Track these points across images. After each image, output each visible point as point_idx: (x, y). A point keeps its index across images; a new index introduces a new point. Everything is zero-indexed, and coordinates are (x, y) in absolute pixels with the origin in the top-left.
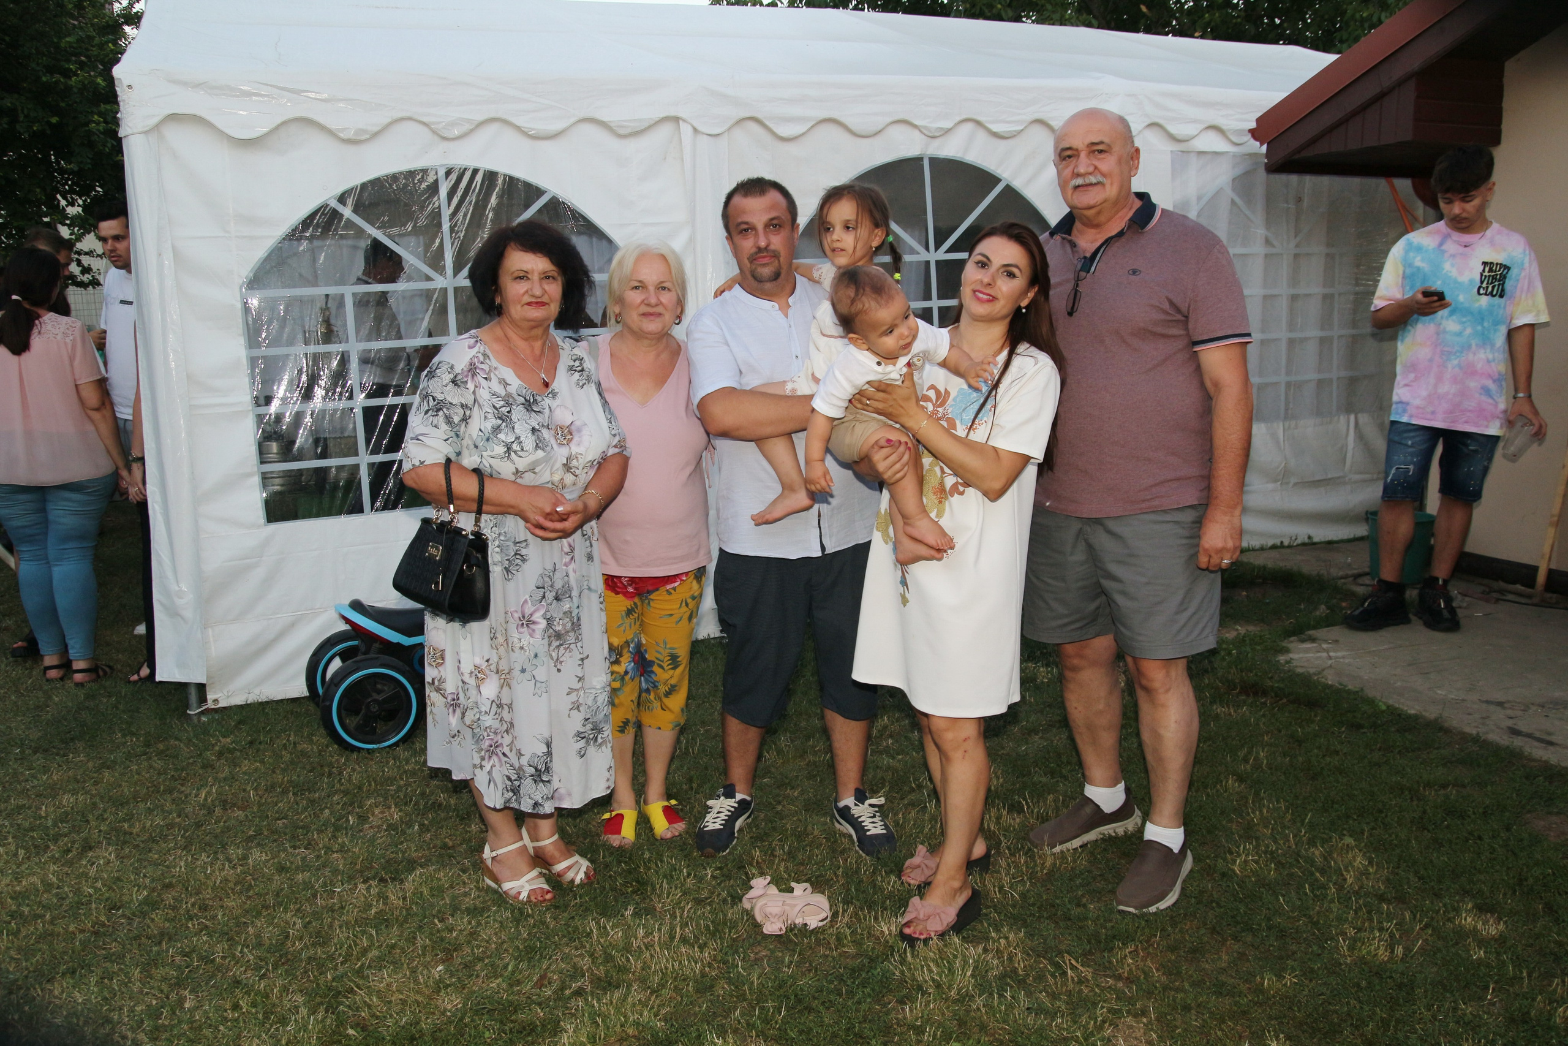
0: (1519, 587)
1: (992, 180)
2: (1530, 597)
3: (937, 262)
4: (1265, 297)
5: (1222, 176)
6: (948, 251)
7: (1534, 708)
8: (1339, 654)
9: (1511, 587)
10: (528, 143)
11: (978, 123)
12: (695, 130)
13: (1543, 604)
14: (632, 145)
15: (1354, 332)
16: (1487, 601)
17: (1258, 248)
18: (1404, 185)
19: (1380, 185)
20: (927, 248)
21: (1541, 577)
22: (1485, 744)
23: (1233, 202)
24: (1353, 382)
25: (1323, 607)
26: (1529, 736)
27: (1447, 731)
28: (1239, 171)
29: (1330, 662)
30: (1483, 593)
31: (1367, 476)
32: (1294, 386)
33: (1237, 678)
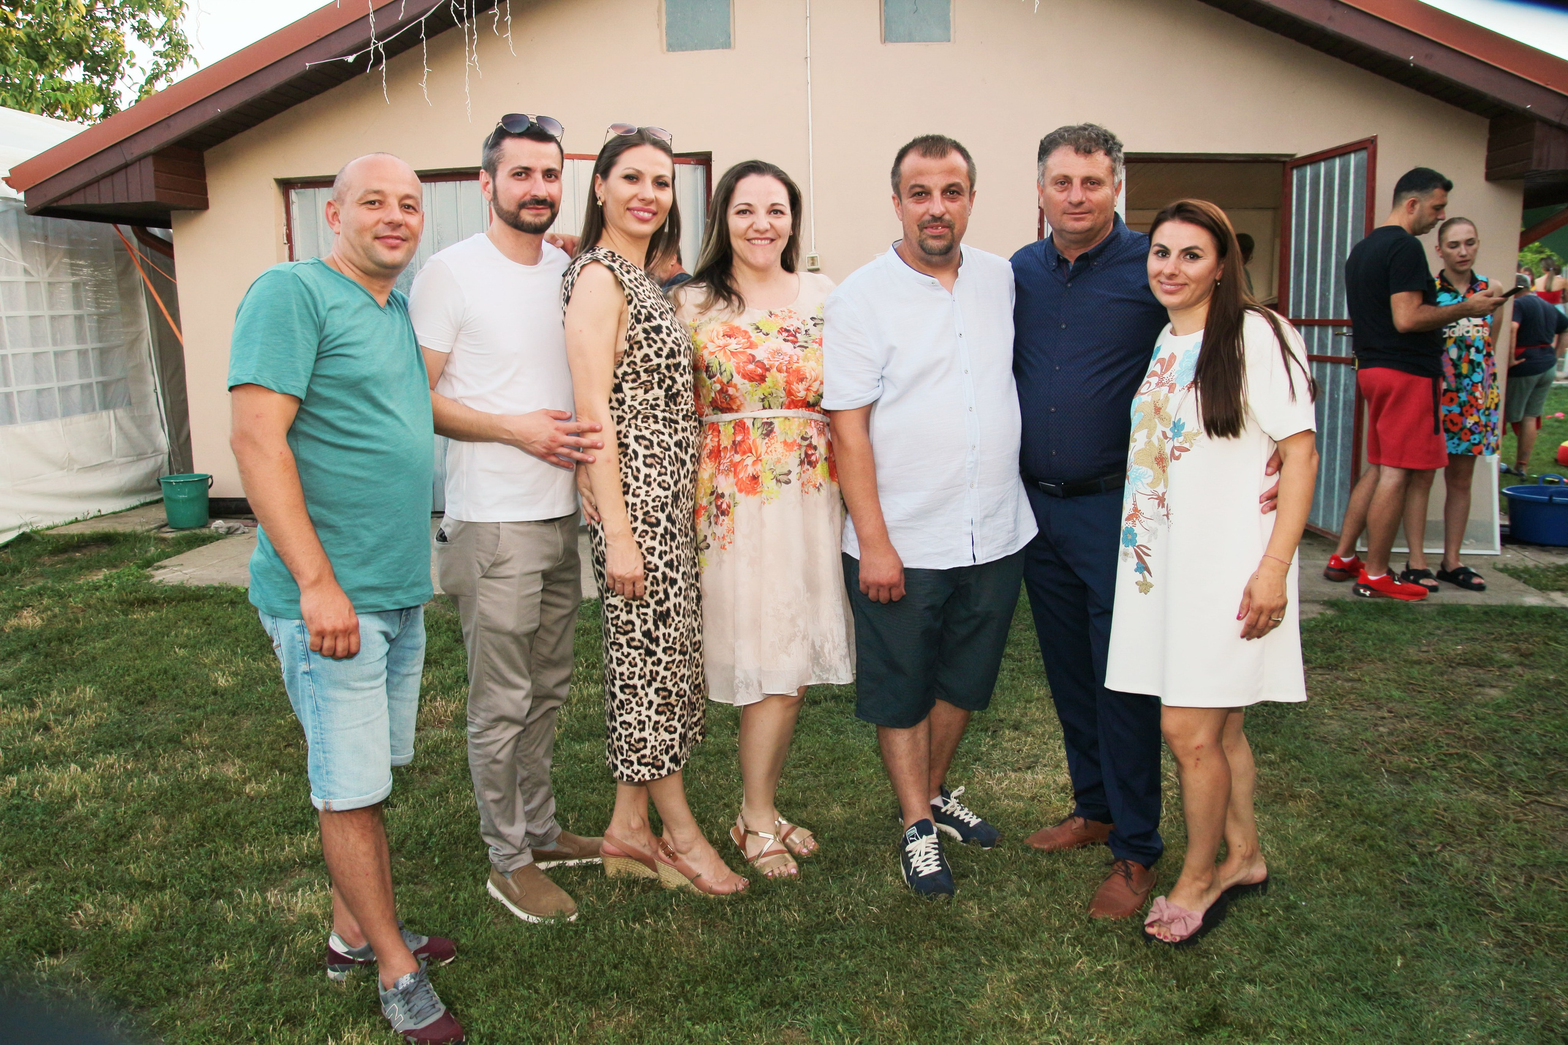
4: (31, 317)
8: (190, 570)
15: (99, 345)
17: (22, 278)
18: (127, 230)
24: (105, 386)
25: (153, 549)
29: (187, 576)
31: (130, 459)
32: (65, 391)
33: (132, 597)
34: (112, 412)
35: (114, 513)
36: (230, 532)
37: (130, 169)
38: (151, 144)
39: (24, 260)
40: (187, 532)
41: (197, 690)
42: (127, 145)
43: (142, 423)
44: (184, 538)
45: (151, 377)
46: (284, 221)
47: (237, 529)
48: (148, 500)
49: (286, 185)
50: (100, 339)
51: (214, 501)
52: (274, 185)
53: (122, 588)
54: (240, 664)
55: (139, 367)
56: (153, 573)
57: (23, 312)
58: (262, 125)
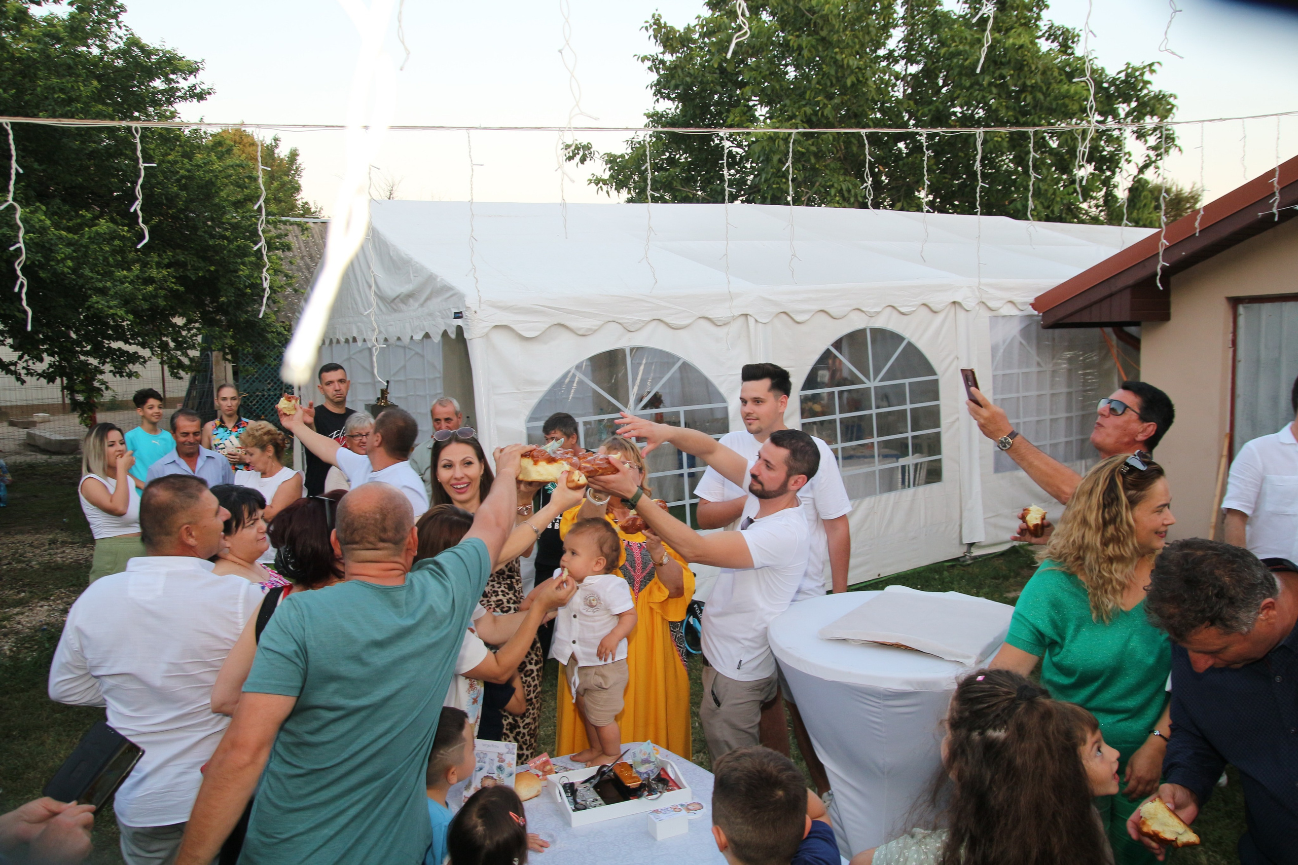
1: (900, 339)
3: (875, 388)
4: (1039, 396)
5: (1014, 329)
6: (881, 381)
10: (672, 331)
11: (893, 307)
12: (756, 321)
14: (724, 330)
15: (1082, 413)
17: (1034, 369)
18: (1109, 330)
19: (1097, 331)
20: (869, 380)
23: (1021, 343)
28: (1023, 326)
32: (1054, 446)
37: (1114, 297)
38: (1130, 279)
39: (1038, 355)
42: (1112, 281)
46: (1231, 329)
49: (1236, 302)
50: (1082, 408)
52: (1225, 301)
57: (1034, 393)
58: (1219, 255)
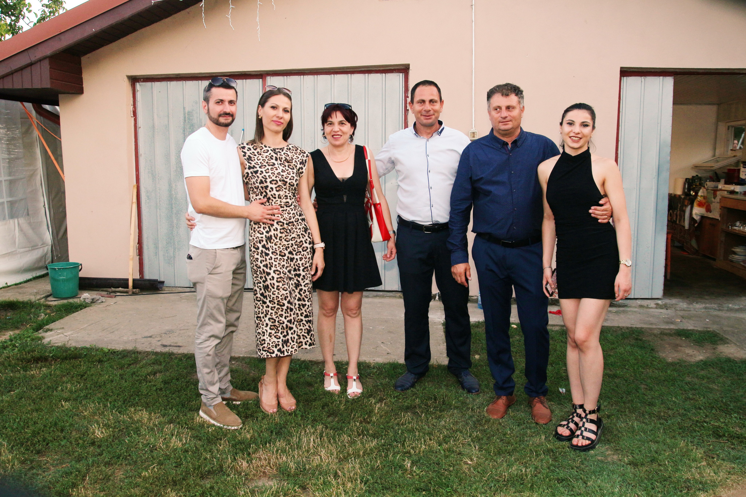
0: (120, 289)
2: (127, 292)
7: (164, 335)
8: (69, 333)
9: (117, 289)
13: (134, 294)
15: (9, 178)
16: (111, 297)
21: (131, 283)
22: (156, 354)
25: (43, 314)
26: (170, 346)
27: (139, 353)
29: (68, 338)
30: (107, 294)
31: (27, 249)
33: (29, 356)
34: (16, 220)
35: (16, 285)
36: (93, 301)
37: (33, 67)
38: (48, 50)
40: (65, 301)
41: (81, 442)
42: (31, 51)
43: (35, 227)
44: (63, 306)
45: (42, 198)
46: (132, 103)
47: (98, 300)
48: (38, 275)
49: (134, 80)
50: (10, 174)
51: (82, 279)
52: (126, 79)
53: (24, 346)
54: (110, 417)
55: (34, 192)
56: (44, 334)
58: (119, 41)
